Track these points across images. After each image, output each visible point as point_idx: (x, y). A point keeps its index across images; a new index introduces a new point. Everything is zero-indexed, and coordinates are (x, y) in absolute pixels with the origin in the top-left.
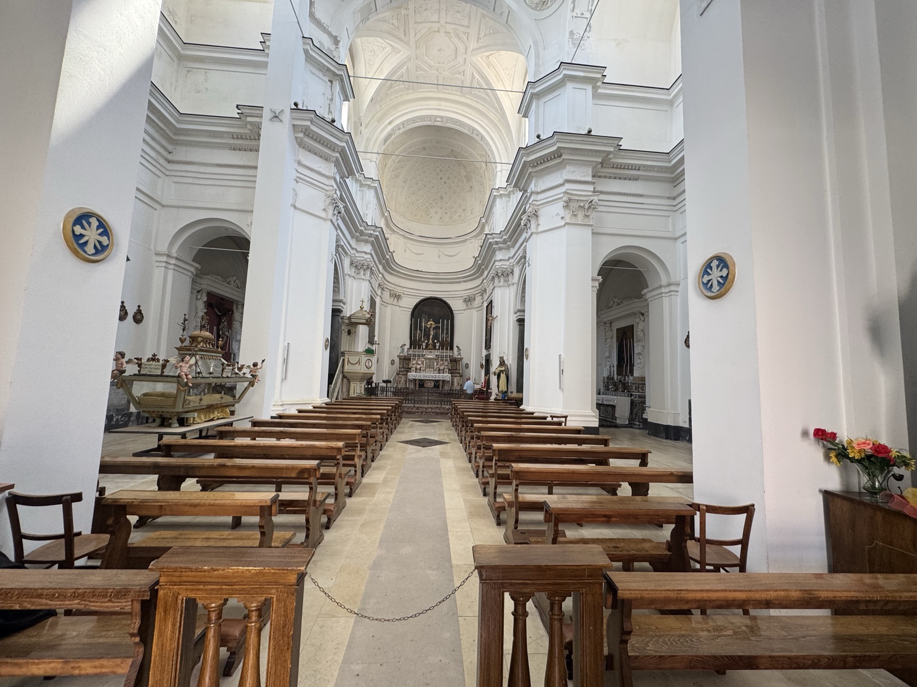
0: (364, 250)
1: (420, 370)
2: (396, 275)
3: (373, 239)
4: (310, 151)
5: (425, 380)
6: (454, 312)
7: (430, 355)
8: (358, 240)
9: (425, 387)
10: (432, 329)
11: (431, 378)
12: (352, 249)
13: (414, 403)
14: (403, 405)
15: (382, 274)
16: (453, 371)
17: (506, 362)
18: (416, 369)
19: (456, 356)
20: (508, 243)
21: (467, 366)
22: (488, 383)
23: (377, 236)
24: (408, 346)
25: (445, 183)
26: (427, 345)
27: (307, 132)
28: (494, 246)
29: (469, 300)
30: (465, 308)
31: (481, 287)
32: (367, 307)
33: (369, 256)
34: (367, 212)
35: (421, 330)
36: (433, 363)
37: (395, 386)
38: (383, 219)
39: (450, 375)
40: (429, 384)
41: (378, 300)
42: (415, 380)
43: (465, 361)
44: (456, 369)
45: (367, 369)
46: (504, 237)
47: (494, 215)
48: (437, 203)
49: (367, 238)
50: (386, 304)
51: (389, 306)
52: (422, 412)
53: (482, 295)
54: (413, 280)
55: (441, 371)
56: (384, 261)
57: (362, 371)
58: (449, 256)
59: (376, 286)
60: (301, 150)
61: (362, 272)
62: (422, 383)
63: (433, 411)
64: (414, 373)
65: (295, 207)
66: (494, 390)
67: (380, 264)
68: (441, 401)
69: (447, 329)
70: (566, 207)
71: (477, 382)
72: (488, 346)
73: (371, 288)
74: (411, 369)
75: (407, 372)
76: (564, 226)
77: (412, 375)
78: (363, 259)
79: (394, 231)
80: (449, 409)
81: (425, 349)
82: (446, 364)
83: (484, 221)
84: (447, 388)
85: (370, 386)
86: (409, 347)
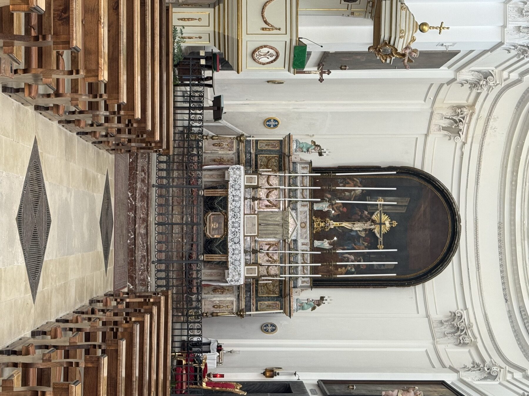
1: (254, 199)
5: (226, 214)
6: (419, 287)
9: (206, 213)
10: (368, 225)
11: (230, 229)
13: (160, 186)
14: (154, 156)
15: (518, 82)
18: (255, 188)
19: (295, 297)
21: (269, 329)
24: (319, 162)
26: (322, 215)
29: (456, 327)
30: (434, 317)
35: (363, 196)
36: (274, 234)
37: (205, 131)
39: (242, 282)
40: (214, 225)
42: (225, 185)
43: (282, 321)
44: (259, 299)
45: (250, 51)
50: (431, 95)
51: (427, 106)
52: (134, 209)
53: (476, 366)
54: (504, 167)
55: (251, 257)
57: (245, 38)
59: (481, 65)
62: (217, 204)
63: (139, 241)
64: (243, 182)
68: (168, 261)
69: (370, 269)
71: (226, 359)
73: (478, 50)
74: (256, 172)
75: (248, 164)
77: (238, 177)
81: (311, 210)
82: (274, 270)
85: (203, 62)
86: (314, 165)
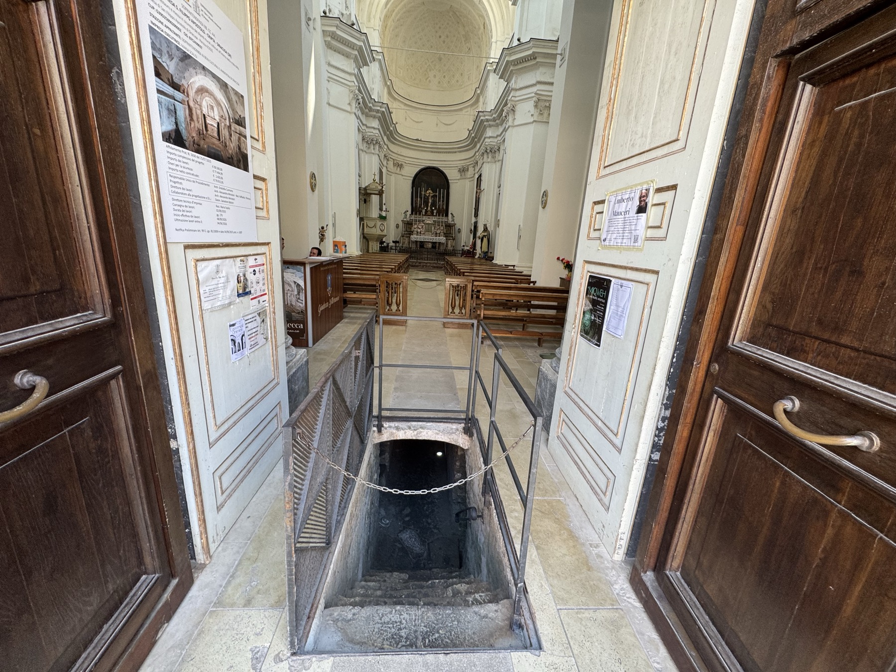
0: (373, 126)
1: (421, 233)
2: (399, 145)
3: (380, 115)
4: (335, 51)
5: (425, 242)
6: (450, 181)
7: (429, 220)
8: (367, 116)
9: (424, 247)
10: (430, 198)
11: (429, 241)
12: (363, 125)
13: (417, 259)
14: (409, 260)
15: (387, 146)
16: (447, 235)
17: (489, 229)
18: (417, 232)
19: (450, 222)
20: (497, 121)
21: (459, 231)
22: (474, 244)
23: (383, 112)
24: (410, 212)
25: (444, 42)
26: (426, 211)
27: (334, 36)
28: (485, 123)
29: (463, 170)
30: (459, 178)
31: (473, 159)
32: (377, 179)
33: (377, 132)
34: (373, 86)
35: (421, 198)
36: (431, 227)
37: (401, 245)
38: (386, 88)
39: (445, 238)
40: (428, 245)
41: (384, 170)
42: (417, 242)
43: (457, 227)
44: (450, 233)
45: (380, 232)
46: (494, 116)
47: (488, 89)
48: (435, 65)
49: (375, 113)
50: (390, 174)
51: (393, 175)
52: (423, 266)
53: (474, 167)
54: (413, 149)
55: (438, 235)
56: (388, 133)
57: (378, 233)
58: (445, 124)
59: (383, 158)
60: (329, 51)
61: (372, 147)
62: (422, 244)
64: (415, 236)
65: (329, 104)
66: (478, 251)
67: (385, 135)
68: (438, 258)
69: (443, 197)
70: (536, 106)
72: (476, 215)
73: (379, 160)
74: (413, 232)
75: (410, 234)
76: (533, 122)
77: (414, 237)
78: (372, 134)
79: (395, 99)
80: (443, 264)
81: (425, 215)
82: (442, 228)
83: (479, 92)
84: (442, 248)
